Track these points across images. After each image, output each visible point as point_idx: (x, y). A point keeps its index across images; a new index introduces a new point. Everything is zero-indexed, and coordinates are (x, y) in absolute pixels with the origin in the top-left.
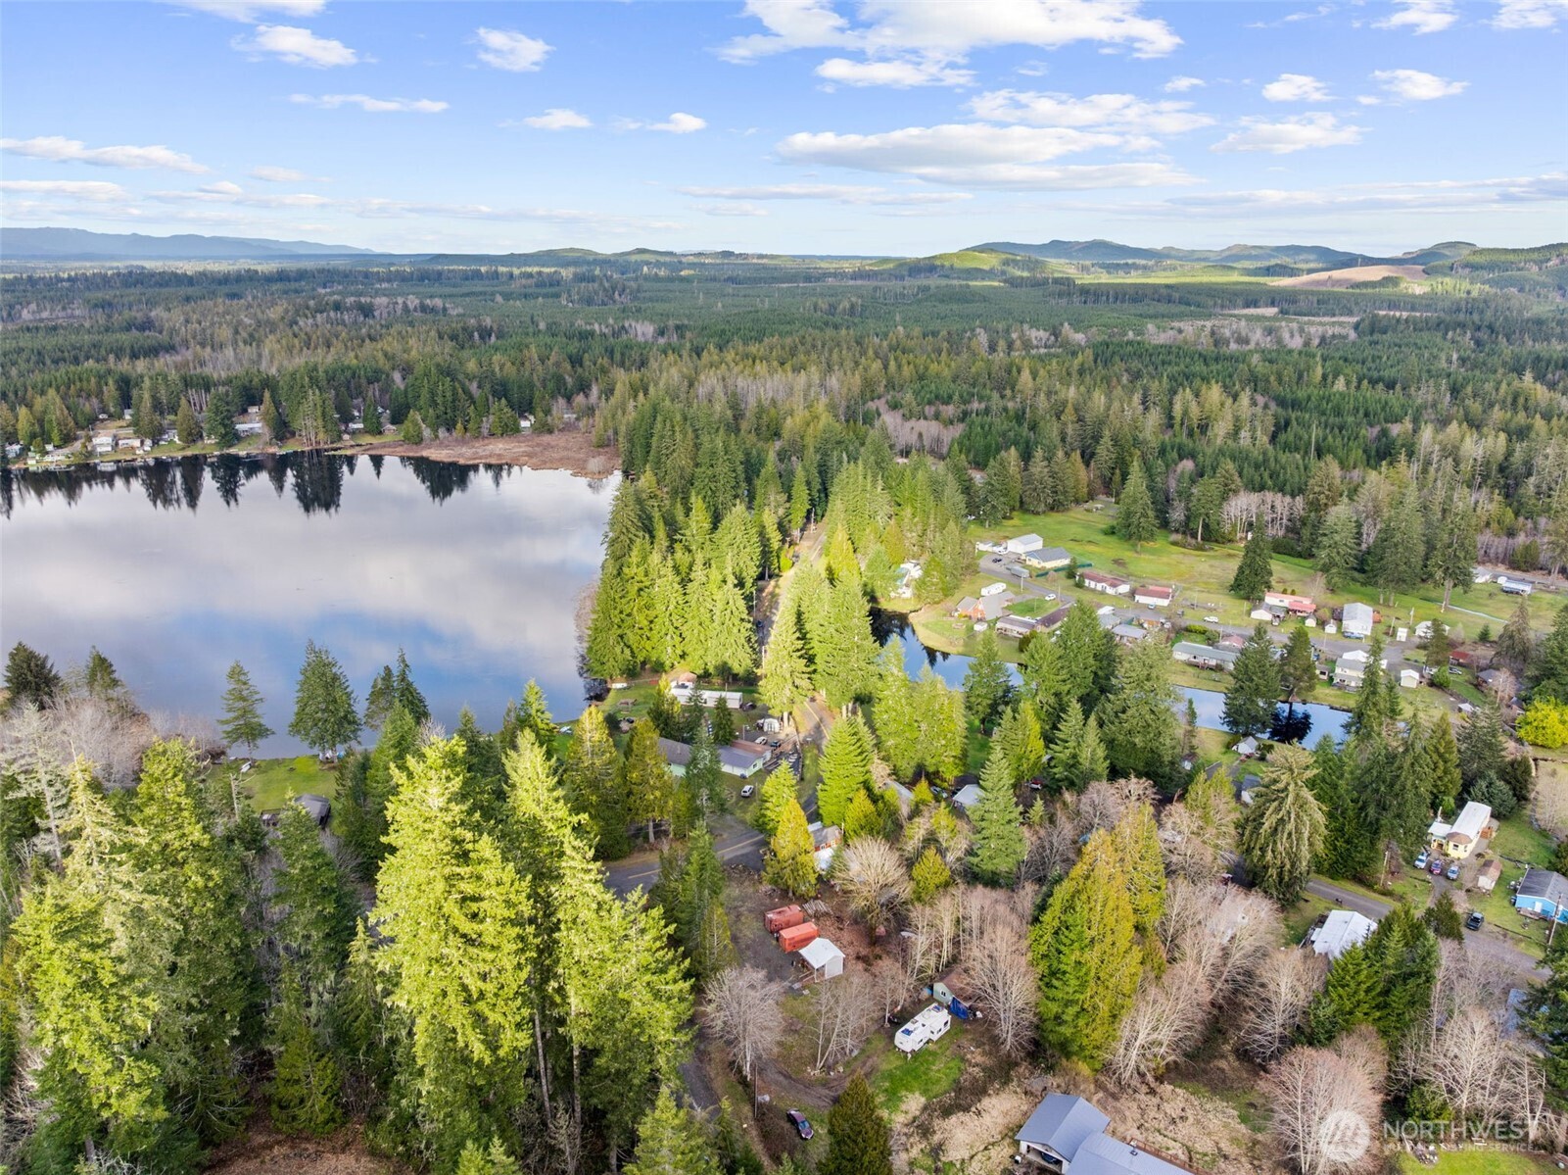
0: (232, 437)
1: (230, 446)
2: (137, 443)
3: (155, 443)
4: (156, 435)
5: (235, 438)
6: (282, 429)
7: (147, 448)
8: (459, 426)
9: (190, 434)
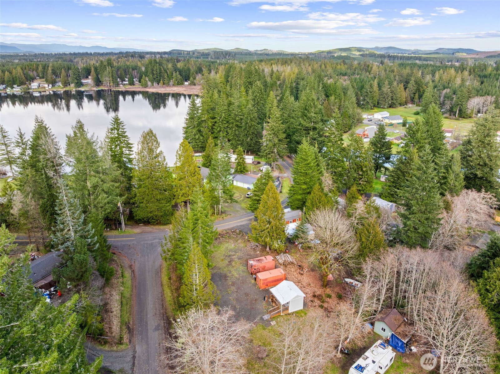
0: (80, 84)
1: (79, 87)
2: (46, 86)
3: (53, 86)
4: (53, 83)
5: (82, 85)
6: (98, 82)
7: (50, 87)
8: (161, 81)
9: (65, 83)
